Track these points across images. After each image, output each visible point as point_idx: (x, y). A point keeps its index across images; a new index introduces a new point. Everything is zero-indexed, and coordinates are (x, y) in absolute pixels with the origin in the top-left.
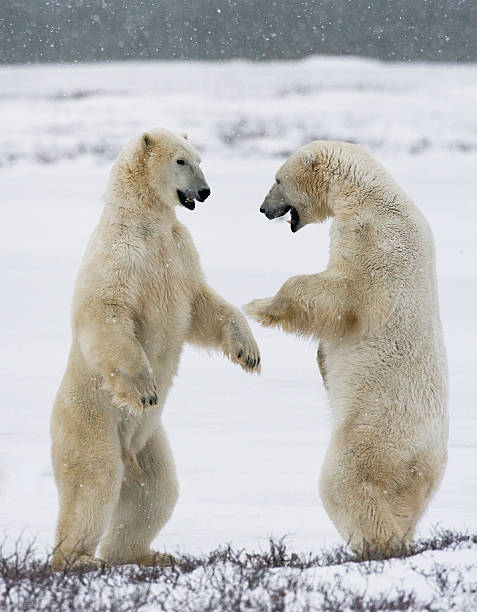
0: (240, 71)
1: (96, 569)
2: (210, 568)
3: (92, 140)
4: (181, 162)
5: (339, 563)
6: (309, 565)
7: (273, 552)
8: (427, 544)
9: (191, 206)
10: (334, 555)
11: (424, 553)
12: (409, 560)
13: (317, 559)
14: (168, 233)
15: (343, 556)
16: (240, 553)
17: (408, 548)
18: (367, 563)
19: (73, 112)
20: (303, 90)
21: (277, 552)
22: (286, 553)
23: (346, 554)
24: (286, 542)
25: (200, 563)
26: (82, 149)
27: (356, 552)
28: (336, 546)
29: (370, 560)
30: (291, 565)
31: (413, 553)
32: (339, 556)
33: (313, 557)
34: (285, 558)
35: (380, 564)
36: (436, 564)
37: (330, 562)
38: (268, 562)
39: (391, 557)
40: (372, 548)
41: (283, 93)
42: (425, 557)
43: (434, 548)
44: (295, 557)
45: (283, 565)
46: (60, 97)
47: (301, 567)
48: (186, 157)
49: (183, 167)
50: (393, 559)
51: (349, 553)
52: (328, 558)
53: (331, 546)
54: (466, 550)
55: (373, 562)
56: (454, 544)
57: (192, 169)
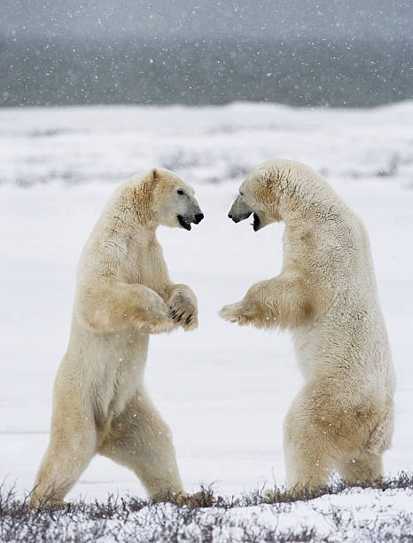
0: (177, 114)
1: (64, 508)
2: (153, 507)
3: (61, 168)
4: (180, 192)
5: (256, 504)
6: (232, 506)
7: (204, 495)
8: (325, 489)
9: (188, 228)
10: (251, 498)
11: (323, 497)
12: (311, 502)
13: (238, 501)
15: (259, 499)
16: (177, 496)
17: (310, 493)
18: (278, 504)
19: (45, 146)
20: (227, 129)
22: (214, 496)
23: (261, 497)
24: (213, 488)
25: (145, 504)
26: (53, 176)
27: (269, 495)
28: (253, 491)
29: (280, 502)
30: (218, 506)
31: (314, 497)
32: (255, 499)
33: (235, 499)
34: (213, 500)
35: (288, 506)
36: (332, 506)
37: (248, 503)
38: (200, 503)
39: (297, 500)
41: (212, 132)
42: (323, 500)
43: (331, 493)
44: (220, 499)
45: (211, 506)
46: (36, 134)
47: (226, 507)
48: (184, 189)
49: (182, 196)
50: (298, 502)
51: (264, 496)
52: (247, 501)
53: (249, 491)
54: (356, 494)
55: (282, 504)
56: (346, 490)
57: (188, 198)
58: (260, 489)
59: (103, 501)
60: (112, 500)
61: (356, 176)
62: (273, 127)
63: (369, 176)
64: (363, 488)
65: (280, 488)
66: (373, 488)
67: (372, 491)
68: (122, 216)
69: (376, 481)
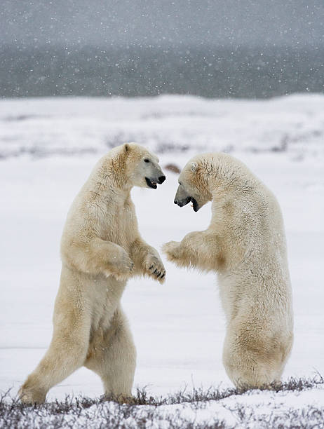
0: (118, 104)
2: (100, 405)
4: (147, 161)
5: (179, 403)
6: (160, 404)
7: (139, 396)
8: (232, 391)
9: (155, 187)
10: (176, 398)
11: (231, 397)
12: (221, 401)
13: (165, 400)
14: (122, 202)
15: (181, 398)
16: (118, 396)
17: (221, 394)
18: (196, 403)
20: (157, 115)
21: (141, 396)
22: (147, 396)
23: (183, 397)
24: (146, 390)
25: (94, 402)
28: (177, 393)
29: (197, 401)
30: (149, 404)
31: (224, 397)
32: (179, 398)
33: (163, 399)
34: (146, 400)
35: (204, 404)
36: (237, 403)
37: (173, 402)
38: (136, 402)
39: (210, 399)
40: (199, 394)
41: (145, 117)
42: (231, 399)
43: (236, 394)
44: (152, 399)
45: (145, 404)
47: (155, 405)
48: (150, 158)
49: (148, 164)
50: (211, 401)
51: (185, 396)
52: (172, 400)
53: (174, 392)
54: (257, 395)
55: (200, 402)
56: (249, 391)
57: (153, 164)
58: (182, 391)
59: (62, 400)
60: (68, 400)
61: (255, 151)
62: (192, 114)
63: (265, 151)
64: (262, 390)
65: (198, 390)
66: (269, 390)
67: (268, 392)
68: (103, 182)
69: (271, 385)
